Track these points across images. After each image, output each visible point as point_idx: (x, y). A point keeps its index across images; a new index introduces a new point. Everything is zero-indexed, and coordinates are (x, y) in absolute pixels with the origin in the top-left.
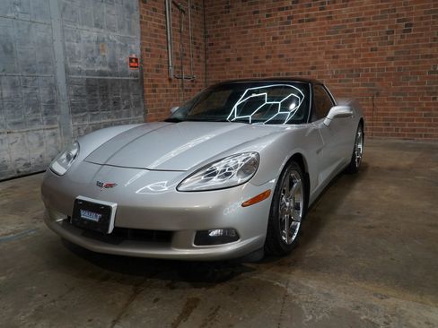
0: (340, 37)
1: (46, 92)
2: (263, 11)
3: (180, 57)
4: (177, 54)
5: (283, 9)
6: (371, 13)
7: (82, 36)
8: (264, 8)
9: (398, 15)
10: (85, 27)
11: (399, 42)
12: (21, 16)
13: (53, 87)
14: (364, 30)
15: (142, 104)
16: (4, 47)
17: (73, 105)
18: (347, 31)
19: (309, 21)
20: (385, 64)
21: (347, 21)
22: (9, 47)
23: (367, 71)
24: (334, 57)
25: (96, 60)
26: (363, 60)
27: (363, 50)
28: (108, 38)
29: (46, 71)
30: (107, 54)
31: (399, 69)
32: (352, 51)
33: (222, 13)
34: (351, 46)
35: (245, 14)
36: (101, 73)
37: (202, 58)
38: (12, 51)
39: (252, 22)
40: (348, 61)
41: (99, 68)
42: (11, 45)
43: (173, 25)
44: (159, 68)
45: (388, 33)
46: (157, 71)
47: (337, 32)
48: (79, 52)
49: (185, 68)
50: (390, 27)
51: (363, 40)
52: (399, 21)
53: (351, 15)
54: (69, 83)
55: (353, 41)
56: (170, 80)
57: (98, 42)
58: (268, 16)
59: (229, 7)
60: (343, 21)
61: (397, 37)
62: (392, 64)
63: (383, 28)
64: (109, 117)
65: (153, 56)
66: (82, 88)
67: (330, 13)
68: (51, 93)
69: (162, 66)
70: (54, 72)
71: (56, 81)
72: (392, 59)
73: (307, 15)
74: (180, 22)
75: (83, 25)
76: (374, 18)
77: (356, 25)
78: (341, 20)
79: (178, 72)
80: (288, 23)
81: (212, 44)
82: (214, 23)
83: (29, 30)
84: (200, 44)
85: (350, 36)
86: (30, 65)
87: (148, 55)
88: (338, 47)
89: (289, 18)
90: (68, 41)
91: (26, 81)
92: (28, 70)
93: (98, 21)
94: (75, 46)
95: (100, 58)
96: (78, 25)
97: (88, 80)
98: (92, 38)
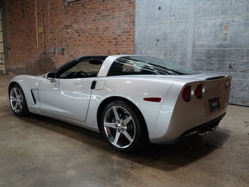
1: (180, 57)
7: (209, 23)
10: (212, 17)
12: (174, 21)
13: (184, 55)
16: (164, 37)
17: (195, 65)
22: (166, 37)
25: (219, 38)
28: (233, 20)
29: (182, 46)
30: (230, 31)
36: (221, 46)
38: (167, 38)
41: (219, 43)
42: (167, 36)
48: (205, 34)
54: (194, 52)
57: (221, 25)
66: (202, 56)
68: (182, 58)
70: (186, 47)
71: (186, 51)
75: (211, 16)
86: (174, 44)
90: (198, 28)
91: (171, 52)
92: (172, 47)
93: (225, 11)
94: (202, 31)
95: (222, 36)
96: (207, 18)
97: (208, 51)
98: (217, 23)
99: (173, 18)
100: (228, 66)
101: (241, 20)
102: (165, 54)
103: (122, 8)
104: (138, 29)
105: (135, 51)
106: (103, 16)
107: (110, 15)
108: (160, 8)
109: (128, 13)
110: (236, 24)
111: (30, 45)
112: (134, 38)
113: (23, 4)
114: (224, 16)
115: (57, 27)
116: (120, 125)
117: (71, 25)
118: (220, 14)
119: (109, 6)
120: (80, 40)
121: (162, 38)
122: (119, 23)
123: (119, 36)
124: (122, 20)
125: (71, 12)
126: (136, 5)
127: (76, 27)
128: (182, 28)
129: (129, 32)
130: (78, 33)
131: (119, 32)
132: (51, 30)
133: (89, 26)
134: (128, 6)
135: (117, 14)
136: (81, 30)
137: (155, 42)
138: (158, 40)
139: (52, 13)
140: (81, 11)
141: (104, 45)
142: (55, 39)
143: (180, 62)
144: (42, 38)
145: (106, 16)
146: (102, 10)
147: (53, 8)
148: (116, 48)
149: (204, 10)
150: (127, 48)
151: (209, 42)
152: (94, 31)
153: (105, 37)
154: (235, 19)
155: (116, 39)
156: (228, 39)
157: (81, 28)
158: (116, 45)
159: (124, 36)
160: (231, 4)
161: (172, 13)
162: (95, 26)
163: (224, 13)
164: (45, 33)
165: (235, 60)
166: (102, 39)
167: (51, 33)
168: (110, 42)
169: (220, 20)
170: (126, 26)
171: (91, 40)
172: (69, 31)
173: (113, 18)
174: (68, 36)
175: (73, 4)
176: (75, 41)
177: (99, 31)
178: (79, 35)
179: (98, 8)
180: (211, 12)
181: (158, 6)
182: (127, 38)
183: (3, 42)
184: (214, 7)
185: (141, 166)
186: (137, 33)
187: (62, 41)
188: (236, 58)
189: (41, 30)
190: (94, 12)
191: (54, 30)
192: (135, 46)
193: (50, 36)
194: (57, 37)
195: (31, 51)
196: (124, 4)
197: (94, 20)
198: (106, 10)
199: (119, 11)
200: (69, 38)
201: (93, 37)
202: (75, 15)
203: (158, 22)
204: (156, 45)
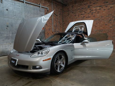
0: (97, 21)
2: (77, 15)
3: (56, 27)
4: (55, 26)
5: (82, 14)
6: (105, 15)
8: (78, 14)
9: (112, 16)
11: (113, 23)
14: (103, 19)
15: (44, 38)
16: (11, 25)
18: (99, 20)
19: (89, 17)
20: (109, 29)
21: (99, 17)
23: (104, 30)
24: (95, 27)
26: (103, 28)
27: (103, 25)
31: (113, 30)
32: (100, 25)
33: (67, 16)
34: (100, 24)
35: (73, 16)
37: (62, 27)
38: (13, 26)
39: (74, 18)
40: (99, 28)
43: (54, 19)
44: (49, 29)
45: (110, 20)
46: (49, 30)
47: (96, 20)
49: (57, 29)
50: (110, 19)
51: (103, 22)
52: (113, 17)
53: (100, 16)
55: (100, 22)
56: (52, 32)
58: (78, 16)
59: (69, 14)
60: (98, 17)
61: (112, 21)
62: (111, 28)
63: (109, 19)
65: (48, 26)
67: (94, 15)
69: (50, 29)
72: (111, 27)
73: (88, 16)
74: (56, 18)
76: (106, 16)
77: (101, 18)
78: (97, 17)
79: (55, 30)
80: (83, 18)
81: (64, 23)
82: (65, 18)
83: (17, 21)
84: (61, 23)
85: (99, 21)
87: (47, 26)
88: (97, 24)
89: (84, 17)
99: (15, 16)
102: (12, 33)
108: (7, 10)
128: (20, 22)
137: (6, 27)
138: (8, 26)
161: (14, 14)
203: (7, 17)
204: (7, 29)
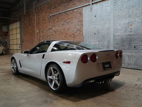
1: (107, 43)
7: (122, 23)
12: (103, 23)
13: (109, 41)
16: (98, 32)
17: (115, 47)
22: (99, 32)
25: (127, 31)
28: (135, 20)
29: (108, 37)
30: (134, 27)
36: (129, 35)
41: (128, 33)
48: (120, 29)
54: (114, 40)
57: (128, 23)
64: (131, 53)
66: (119, 42)
68: (108, 43)
70: (110, 37)
71: (110, 39)
75: (122, 19)
86: (103, 35)
90: (116, 26)
91: (102, 40)
92: (102, 37)
93: (130, 15)
94: (118, 27)
95: (129, 29)
96: (120, 20)
97: (122, 38)
98: (126, 23)
99: (102, 21)
100: (133, 47)
101: (139, 20)
102: (99, 41)
103: (76, 17)
104: (84, 28)
105: (83, 40)
106: (67, 22)
107: (70, 22)
108: (95, 16)
109: (80, 20)
110: (137, 22)
111: (33, 39)
112: (82, 33)
113: (29, 18)
114: (130, 18)
115: (45, 29)
116: (54, 77)
117: (52, 28)
118: (127, 17)
119: (70, 17)
120: (56, 36)
121: (97, 32)
122: (75, 25)
123: (75, 32)
124: (77, 24)
125: (52, 21)
126: (83, 16)
127: (54, 29)
128: (107, 26)
129: (80, 30)
130: (55, 32)
131: (75, 30)
132: (42, 31)
133: (61, 28)
134: (79, 16)
135: (74, 21)
136: (57, 30)
137: (93, 35)
138: (95, 34)
139: (43, 22)
140: (56, 20)
141: (68, 38)
142: (44, 36)
143: (107, 45)
144: (38, 35)
145: (69, 22)
146: (67, 19)
147: (43, 20)
148: (74, 39)
149: (118, 16)
150: (79, 38)
151: (122, 33)
152: (63, 30)
153: (69, 33)
154: (136, 20)
155: (74, 34)
156: (133, 31)
157: (56, 29)
158: (74, 37)
159: (78, 32)
160: (133, 11)
161: (102, 19)
162: (63, 28)
163: (129, 16)
164: (39, 33)
165: (137, 43)
166: (67, 35)
167: (42, 32)
168: (71, 36)
169: (128, 21)
170: (78, 27)
171: (62, 35)
172: (51, 31)
173: (72, 23)
174: (50, 34)
175: (53, 17)
176: (54, 36)
177: (65, 30)
178: (56, 33)
179: (65, 18)
180: (122, 17)
181: (95, 15)
182: (79, 33)
183: (20, 38)
184: (124, 13)
185: (61, 99)
186: (84, 30)
187: (47, 37)
188: (138, 42)
189: (38, 31)
190: (63, 20)
191: (44, 31)
192: (83, 37)
193: (42, 34)
194: (45, 34)
195: (33, 42)
196: (77, 15)
197: (63, 25)
198: (69, 19)
199: (75, 19)
200: (51, 35)
201: (62, 34)
202: (53, 22)
203: (95, 24)
204: (94, 36)
